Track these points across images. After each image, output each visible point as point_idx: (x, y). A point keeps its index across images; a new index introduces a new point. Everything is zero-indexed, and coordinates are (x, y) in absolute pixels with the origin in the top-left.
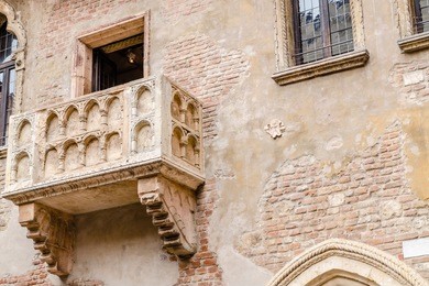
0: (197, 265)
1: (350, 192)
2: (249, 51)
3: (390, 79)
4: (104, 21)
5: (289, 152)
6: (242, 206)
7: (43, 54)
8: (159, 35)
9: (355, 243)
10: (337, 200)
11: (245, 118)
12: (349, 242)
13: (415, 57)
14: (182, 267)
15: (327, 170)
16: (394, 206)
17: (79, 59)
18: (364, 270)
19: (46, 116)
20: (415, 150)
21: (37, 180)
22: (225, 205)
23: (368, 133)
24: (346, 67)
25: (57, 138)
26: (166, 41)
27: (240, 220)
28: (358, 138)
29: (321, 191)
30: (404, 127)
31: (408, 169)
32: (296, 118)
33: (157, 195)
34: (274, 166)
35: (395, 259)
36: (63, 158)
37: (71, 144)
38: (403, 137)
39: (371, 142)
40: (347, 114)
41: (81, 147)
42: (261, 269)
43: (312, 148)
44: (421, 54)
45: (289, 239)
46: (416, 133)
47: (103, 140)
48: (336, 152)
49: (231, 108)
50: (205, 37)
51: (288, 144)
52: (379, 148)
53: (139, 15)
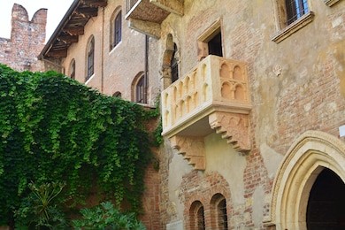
0: (252, 156)
1: (313, 101)
2: (263, 27)
3: (326, 26)
4: (206, 27)
5: (284, 83)
6: (268, 119)
7: (186, 52)
8: (227, 29)
9: (317, 132)
10: (308, 107)
11: (265, 68)
12: (314, 132)
13: (335, 9)
14: (247, 159)
15: (302, 90)
16: (333, 106)
17: (199, 51)
18: (322, 148)
19: (173, 89)
20: (340, 68)
21: (173, 124)
22: (261, 120)
23: (318, 63)
24: (304, 24)
25: (178, 100)
26: (230, 30)
27: (267, 128)
28: (314, 67)
29: (300, 103)
30: (334, 54)
31: (338, 81)
32: (286, 62)
33: (216, 123)
34: (279, 92)
35: (335, 138)
36: (181, 109)
37: (183, 102)
38: (334, 61)
39: (319, 68)
40: (308, 53)
41: (186, 102)
42: (279, 155)
43: (294, 78)
44: (339, 5)
45: (289, 135)
46: (339, 57)
47: (193, 97)
48: (305, 78)
49: (258, 63)
50: (245, 23)
51: (284, 79)
52: (324, 70)
53: (218, 20)
